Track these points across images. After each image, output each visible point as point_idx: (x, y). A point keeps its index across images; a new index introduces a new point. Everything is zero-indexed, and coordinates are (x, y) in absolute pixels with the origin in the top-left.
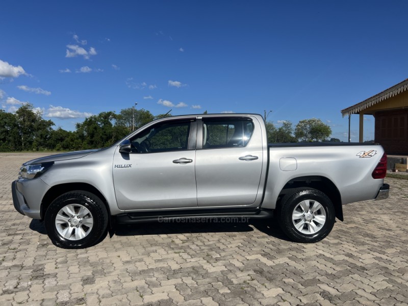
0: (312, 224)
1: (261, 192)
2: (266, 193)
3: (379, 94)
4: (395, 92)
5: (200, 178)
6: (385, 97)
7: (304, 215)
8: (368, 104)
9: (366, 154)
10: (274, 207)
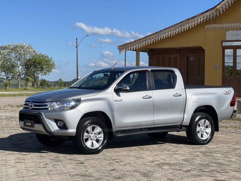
0: (205, 133)
1: (182, 116)
2: (185, 116)
3: (158, 32)
4: (174, 32)
5: (156, 108)
6: (164, 36)
7: (201, 129)
8: (147, 41)
9: (227, 93)
10: (188, 124)
